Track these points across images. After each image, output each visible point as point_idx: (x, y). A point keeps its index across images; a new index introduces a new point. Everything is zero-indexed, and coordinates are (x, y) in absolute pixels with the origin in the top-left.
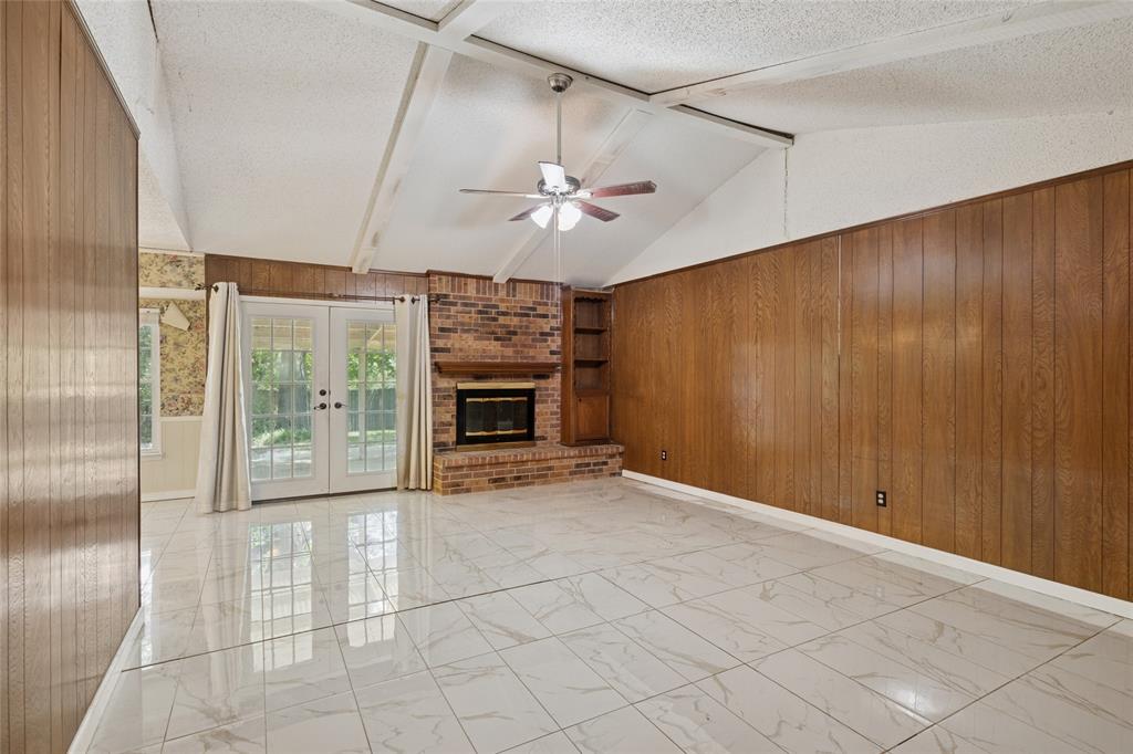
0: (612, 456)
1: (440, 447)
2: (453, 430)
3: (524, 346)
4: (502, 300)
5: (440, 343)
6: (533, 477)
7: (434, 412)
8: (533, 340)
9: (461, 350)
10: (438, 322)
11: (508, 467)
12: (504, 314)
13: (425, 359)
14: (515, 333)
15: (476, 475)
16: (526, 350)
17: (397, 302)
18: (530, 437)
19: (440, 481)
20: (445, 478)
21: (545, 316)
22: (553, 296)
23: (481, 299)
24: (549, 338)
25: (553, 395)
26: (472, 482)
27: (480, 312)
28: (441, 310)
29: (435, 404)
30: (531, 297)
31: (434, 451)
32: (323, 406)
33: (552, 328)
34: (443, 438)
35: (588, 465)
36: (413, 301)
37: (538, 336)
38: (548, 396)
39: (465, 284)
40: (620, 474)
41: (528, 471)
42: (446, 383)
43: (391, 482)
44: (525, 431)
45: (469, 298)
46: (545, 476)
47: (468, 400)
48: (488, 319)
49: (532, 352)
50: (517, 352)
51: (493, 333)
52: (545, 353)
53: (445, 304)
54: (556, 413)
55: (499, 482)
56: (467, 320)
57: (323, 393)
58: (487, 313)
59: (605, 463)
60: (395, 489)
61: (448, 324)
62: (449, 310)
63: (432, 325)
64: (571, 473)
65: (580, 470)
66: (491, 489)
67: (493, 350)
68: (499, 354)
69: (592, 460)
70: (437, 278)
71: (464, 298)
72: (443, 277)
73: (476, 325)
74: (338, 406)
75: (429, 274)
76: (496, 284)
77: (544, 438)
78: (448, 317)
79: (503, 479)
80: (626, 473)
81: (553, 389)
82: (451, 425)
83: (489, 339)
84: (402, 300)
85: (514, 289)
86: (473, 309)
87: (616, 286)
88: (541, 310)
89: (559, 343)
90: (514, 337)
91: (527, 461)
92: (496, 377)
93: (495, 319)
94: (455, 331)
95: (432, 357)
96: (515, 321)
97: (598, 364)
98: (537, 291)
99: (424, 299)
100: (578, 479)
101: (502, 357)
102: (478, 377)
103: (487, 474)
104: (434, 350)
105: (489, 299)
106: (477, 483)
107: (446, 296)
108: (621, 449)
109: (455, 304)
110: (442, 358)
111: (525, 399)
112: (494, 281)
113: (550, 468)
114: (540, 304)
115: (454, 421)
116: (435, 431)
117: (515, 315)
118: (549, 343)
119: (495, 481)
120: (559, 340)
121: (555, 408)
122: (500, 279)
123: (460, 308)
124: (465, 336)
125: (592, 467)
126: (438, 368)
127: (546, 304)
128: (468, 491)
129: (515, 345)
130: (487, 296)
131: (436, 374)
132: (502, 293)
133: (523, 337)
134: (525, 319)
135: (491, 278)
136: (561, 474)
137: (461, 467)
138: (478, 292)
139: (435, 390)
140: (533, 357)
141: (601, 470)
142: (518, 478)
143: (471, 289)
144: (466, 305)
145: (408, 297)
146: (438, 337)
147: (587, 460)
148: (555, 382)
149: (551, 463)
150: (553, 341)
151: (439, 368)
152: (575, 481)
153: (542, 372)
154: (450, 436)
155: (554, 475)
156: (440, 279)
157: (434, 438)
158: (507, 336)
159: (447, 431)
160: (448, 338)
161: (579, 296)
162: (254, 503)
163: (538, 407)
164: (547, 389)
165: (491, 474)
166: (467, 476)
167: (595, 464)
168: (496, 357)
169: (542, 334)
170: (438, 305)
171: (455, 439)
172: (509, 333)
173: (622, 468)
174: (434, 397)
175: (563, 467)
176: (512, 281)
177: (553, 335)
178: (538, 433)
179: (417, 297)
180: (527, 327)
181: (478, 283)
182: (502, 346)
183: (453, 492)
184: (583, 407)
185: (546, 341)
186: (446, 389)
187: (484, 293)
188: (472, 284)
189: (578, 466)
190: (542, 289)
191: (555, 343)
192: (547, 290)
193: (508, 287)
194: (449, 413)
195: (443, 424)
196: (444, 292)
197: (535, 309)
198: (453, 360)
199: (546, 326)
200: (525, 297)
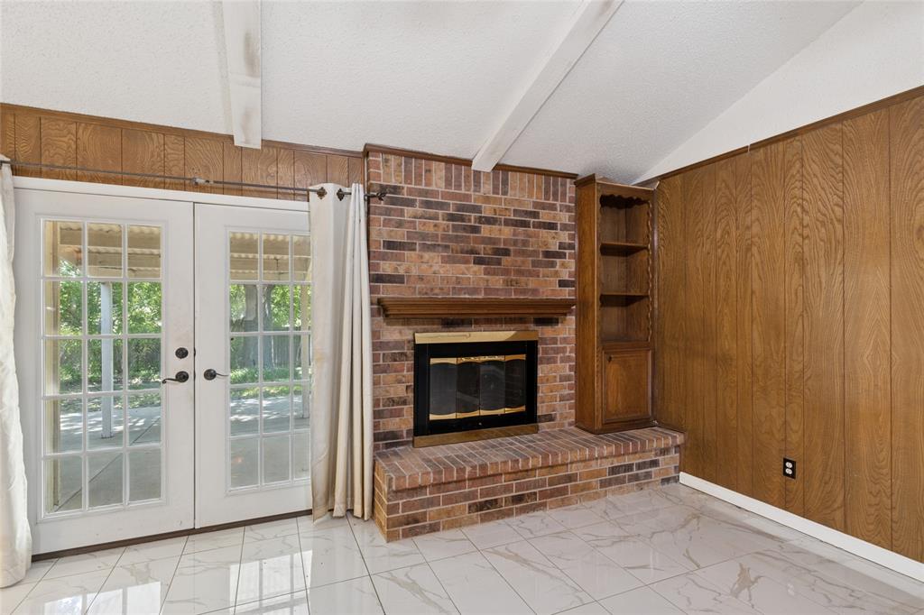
0: (664, 451)
1: (386, 441)
2: (408, 412)
3: (520, 272)
4: (487, 199)
5: (386, 268)
6: (544, 495)
7: (375, 383)
8: (535, 264)
9: (421, 278)
10: (383, 233)
11: (503, 481)
12: (490, 221)
13: (360, 294)
14: (506, 252)
15: (448, 500)
16: (523, 279)
17: (313, 196)
18: (528, 418)
19: (384, 514)
20: (391, 509)
21: (551, 226)
22: (564, 194)
23: (454, 196)
24: (558, 261)
25: (563, 351)
26: (439, 513)
27: (451, 218)
28: (387, 212)
29: (376, 369)
30: (531, 195)
31: (376, 448)
32: (182, 377)
33: (562, 246)
34: (392, 424)
35: (629, 468)
36: (341, 195)
37: (541, 257)
38: (557, 351)
39: (428, 171)
40: (676, 479)
41: (536, 484)
42: (396, 334)
43: (303, 501)
44: (523, 408)
45: (434, 193)
46: (563, 491)
47: (434, 361)
48: (465, 229)
49: (532, 283)
50: (508, 283)
51: (472, 252)
52: (550, 284)
53: (393, 201)
54: (567, 378)
55: (487, 509)
56: (432, 230)
57: (182, 353)
58: (462, 219)
59: (654, 463)
60: (309, 512)
61: (400, 235)
62: (402, 213)
63: (373, 236)
64: (604, 484)
65: (617, 477)
66: (474, 523)
67: (472, 279)
68: (482, 285)
69: (635, 460)
70: (380, 159)
71: (426, 193)
72: (392, 158)
73: (445, 238)
74: (210, 375)
75: (368, 151)
76: (477, 173)
77: (550, 418)
78: (400, 224)
79: (494, 503)
80: (685, 478)
81: (565, 340)
82: (405, 403)
83: (467, 262)
84: (321, 193)
85: (505, 182)
86: (440, 212)
87: (663, 178)
88: (545, 216)
89: (573, 269)
90: (505, 260)
91: (534, 469)
92: (477, 322)
93: (475, 230)
94: (411, 247)
95: (372, 290)
96: (506, 233)
97: (627, 301)
98: (539, 187)
99: (357, 192)
100: (613, 492)
101: (487, 290)
102: (449, 324)
103: (466, 497)
104: (376, 279)
105: (467, 197)
106: (448, 513)
107: (396, 189)
108: (680, 439)
109: (410, 203)
110: (388, 292)
111: (523, 357)
112: (473, 168)
113: (570, 478)
114: (543, 207)
115: (411, 395)
116: (377, 415)
117: (507, 223)
118: (557, 268)
119: (480, 507)
120: (572, 264)
121: (566, 369)
122: (483, 164)
123: (419, 210)
124: (427, 256)
125: (635, 472)
126: (382, 309)
127: (553, 207)
128: (434, 528)
129: (506, 272)
130: (463, 191)
131: (381, 319)
132: (487, 188)
133: (519, 259)
134: (521, 229)
135: (468, 163)
136: (586, 487)
137: (421, 489)
138: (448, 183)
139: (376, 346)
140: (535, 291)
141: (648, 475)
142: (518, 499)
143: (437, 179)
144: (428, 204)
145: (331, 189)
146: (384, 257)
147: (627, 461)
148: (567, 329)
149: (572, 470)
150: (563, 265)
151: (385, 310)
152: (610, 497)
153: (548, 314)
154: (404, 421)
155: (576, 489)
156: (386, 161)
157: (376, 426)
158: (493, 257)
159: (399, 414)
160: (400, 259)
161: (608, 192)
162: (37, 558)
163: (542, 371)
164: (554, 341)
165: (472, 495)
166: (431, 502)
167: (640, 466)
168: (476, 290)
169: (548, 254)
170: (382, 204)
171: (411, 426)
172: (498, 251)
173: (679, 469)
174: (375, 358)
175: (592, 475)
176: (500, 168)
177: (562, 256)
178: (542, 410)
179: (346, 190)
180: (525, 243)
181: (448, 170)
182: (487, 272)
183: (407, 534)
184: (613, 369)
185: (553, 265)
186: (397, 344)
187: (458, 186)
188: (439, 170)
189: (613, 470)
190: (547, 183)
191: (567, 267)
192: (555, 184)
193: (496, 178)
194: (401, 383)
195: (393, 401)
196: (393, 183)
197: (535, 215)
198: (407, 295)
199: (553, 241)
200: (523, 195)
